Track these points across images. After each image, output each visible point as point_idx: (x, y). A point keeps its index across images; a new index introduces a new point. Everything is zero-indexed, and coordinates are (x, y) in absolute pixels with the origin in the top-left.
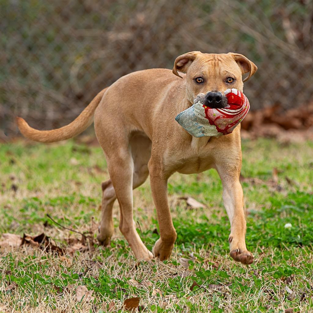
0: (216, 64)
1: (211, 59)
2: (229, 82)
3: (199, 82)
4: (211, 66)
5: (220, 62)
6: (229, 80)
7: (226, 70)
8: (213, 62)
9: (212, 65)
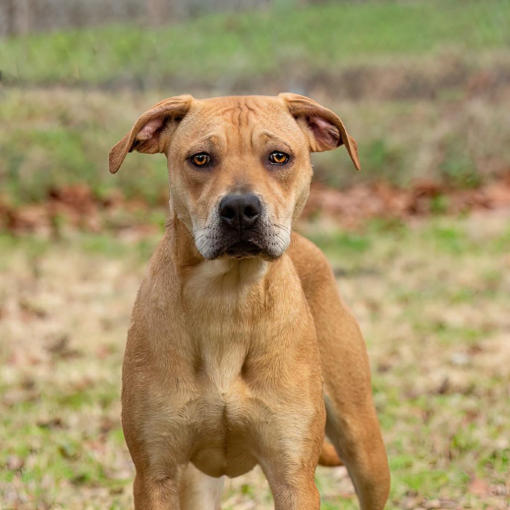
0: (244, 120)
1: (230, 107)
2: (277, 160)
3: (199, 163)
4: (230, 125)
5: (251, 114)
6: (277, 156)
7: (267, 131)
8: (237, 114)
9: (234, 123)
